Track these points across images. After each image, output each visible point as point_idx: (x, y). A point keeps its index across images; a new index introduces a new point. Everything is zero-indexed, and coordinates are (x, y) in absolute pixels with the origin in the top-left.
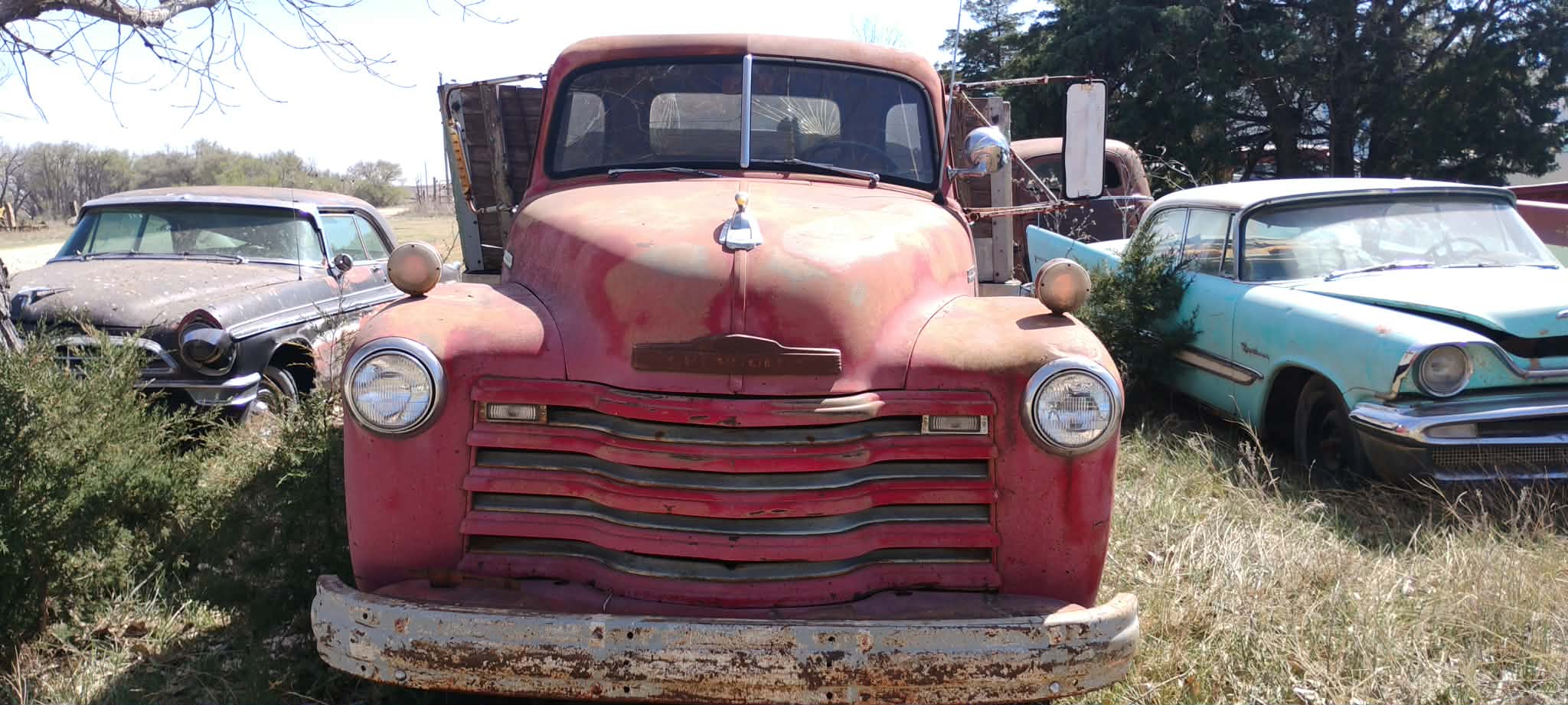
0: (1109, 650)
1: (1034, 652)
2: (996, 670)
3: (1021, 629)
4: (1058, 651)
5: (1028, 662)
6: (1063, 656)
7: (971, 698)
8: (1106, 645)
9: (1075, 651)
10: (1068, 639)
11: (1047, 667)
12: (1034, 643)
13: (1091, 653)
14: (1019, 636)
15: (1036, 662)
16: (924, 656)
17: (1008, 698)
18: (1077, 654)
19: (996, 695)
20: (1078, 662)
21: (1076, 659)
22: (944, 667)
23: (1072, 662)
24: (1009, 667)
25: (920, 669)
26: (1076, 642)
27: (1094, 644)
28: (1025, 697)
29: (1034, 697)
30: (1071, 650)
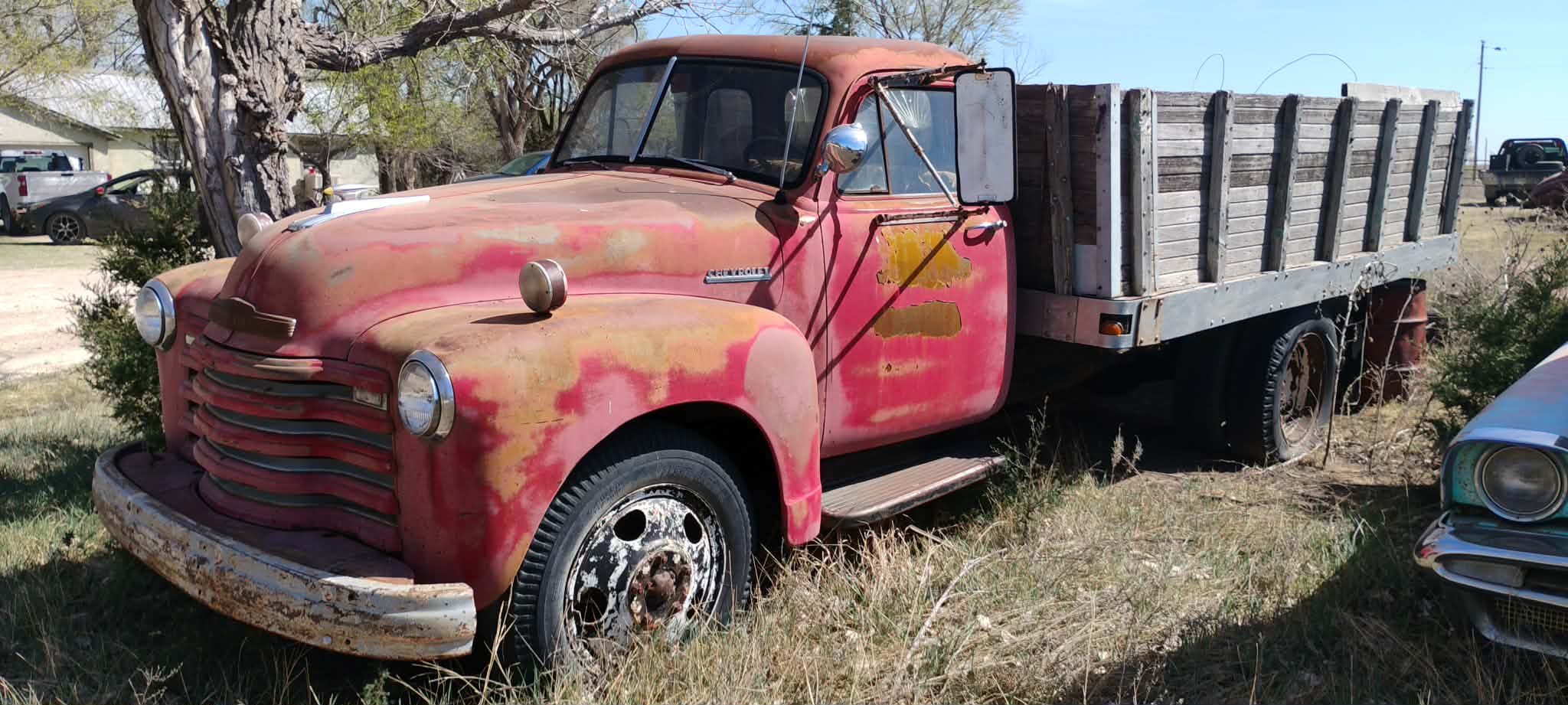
0: (381, 623)
1: (307, 602)
2: (280, 607)
3: (302, 578)
4: (326, 608)
5: (301, 608)
6: (329, 613)
7: (269, 626)
8: (376, 617)
9: (340, 612)
10: (338, 600)
11: (317, 619)
12: (310, 595)
13: (357, 619)
14: (299, 583)
15: (307, 611)
16: (243, 581)
17: (292, 636)
18: (343, 615)
19: (284, 629)
20: (342, 623)
21: (341, 619)
22: (250, 593)
23: (337, 621)
24: (288, 608)
25: (237, 589)
26: (345, 604)
27: (362, 613)
28: (304, 640)
29: (312, 642)
30: (337, 611)
